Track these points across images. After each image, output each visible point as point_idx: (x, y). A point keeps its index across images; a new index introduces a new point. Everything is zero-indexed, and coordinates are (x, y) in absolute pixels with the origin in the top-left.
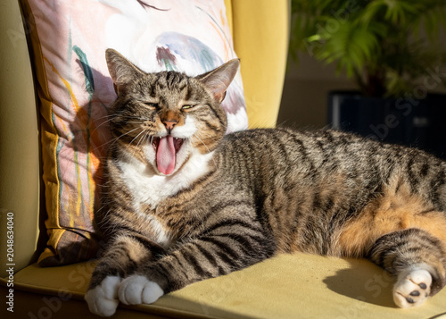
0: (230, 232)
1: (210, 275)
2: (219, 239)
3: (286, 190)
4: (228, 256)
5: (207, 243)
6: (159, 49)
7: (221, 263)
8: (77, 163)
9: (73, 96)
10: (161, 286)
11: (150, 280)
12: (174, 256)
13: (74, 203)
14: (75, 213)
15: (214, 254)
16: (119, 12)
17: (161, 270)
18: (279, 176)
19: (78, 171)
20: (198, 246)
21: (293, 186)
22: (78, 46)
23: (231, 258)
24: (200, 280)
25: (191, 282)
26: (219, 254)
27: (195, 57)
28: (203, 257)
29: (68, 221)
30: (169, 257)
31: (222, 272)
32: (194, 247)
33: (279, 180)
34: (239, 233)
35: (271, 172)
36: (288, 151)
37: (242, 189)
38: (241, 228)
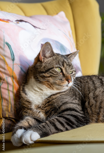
0: (71, 114)
1: (62, 131)
2: (66, 116)
3: (94, 98)
4: (70, 123)
5: (61, 118)
6: (42, 44)
7: (67, 126)
8: (8, 90)
9: (6, 62)
10: (39, 134)
11: (34, 131)
12: (46, 123)
13: (8, 107)
14: (8, 111)
15: (64, 122)
16: (24, 29)
17: (40, 128)
18: (91, 93)
19: (9, 93)
20: (57, 119)
21: (97, 96)
22: (8, 42)
23: (71, 124)
24: (57, 133)
25: (53, 133)
26: (66, 123)
27: (57, 48)
28: (59, 123)
29: (6, 114)
30: (43, 123)
31: (67, 130)
32: (55, 119)
33: (91, 95)
34: (74, 114)
35: (88, 92)
36: (95, 83)
37: (76, 99)
38: (75, 112)
